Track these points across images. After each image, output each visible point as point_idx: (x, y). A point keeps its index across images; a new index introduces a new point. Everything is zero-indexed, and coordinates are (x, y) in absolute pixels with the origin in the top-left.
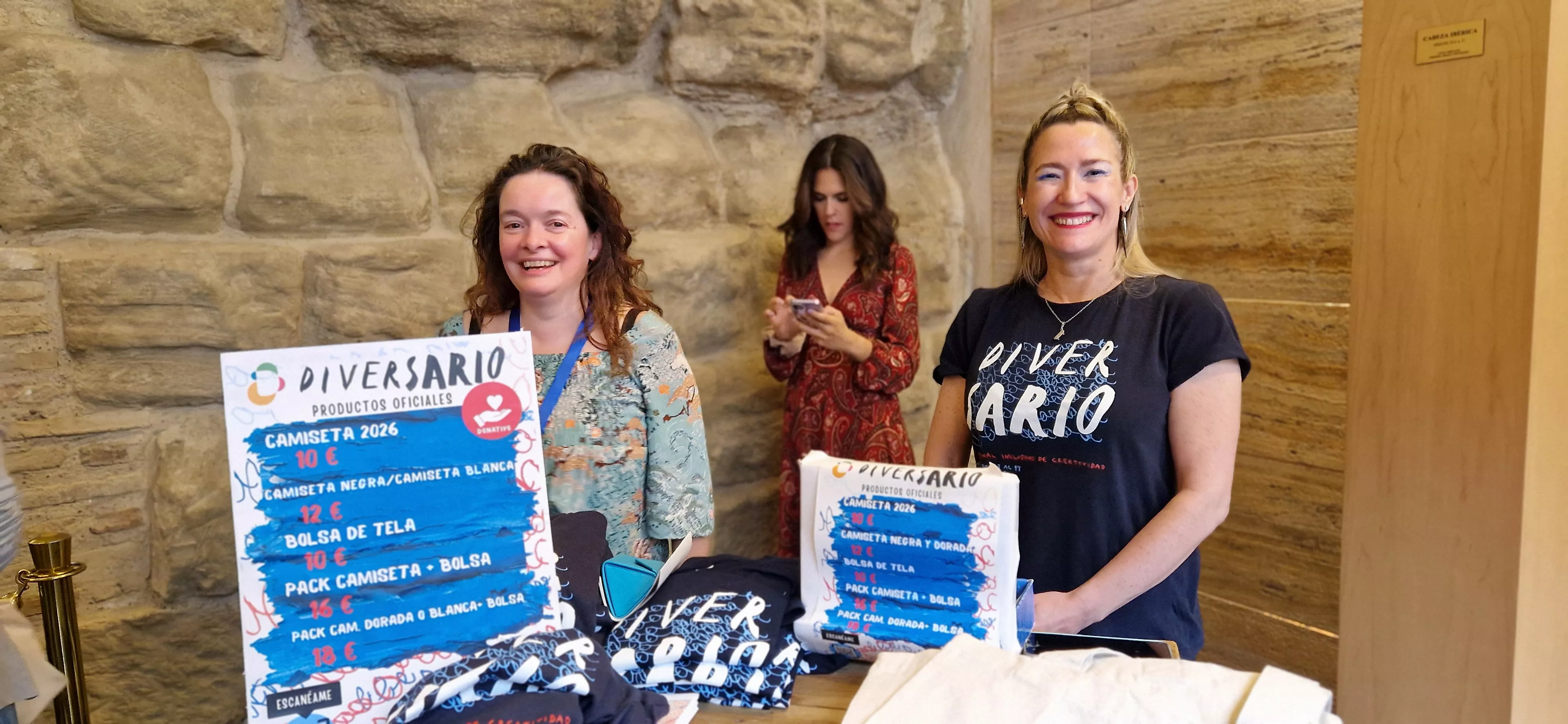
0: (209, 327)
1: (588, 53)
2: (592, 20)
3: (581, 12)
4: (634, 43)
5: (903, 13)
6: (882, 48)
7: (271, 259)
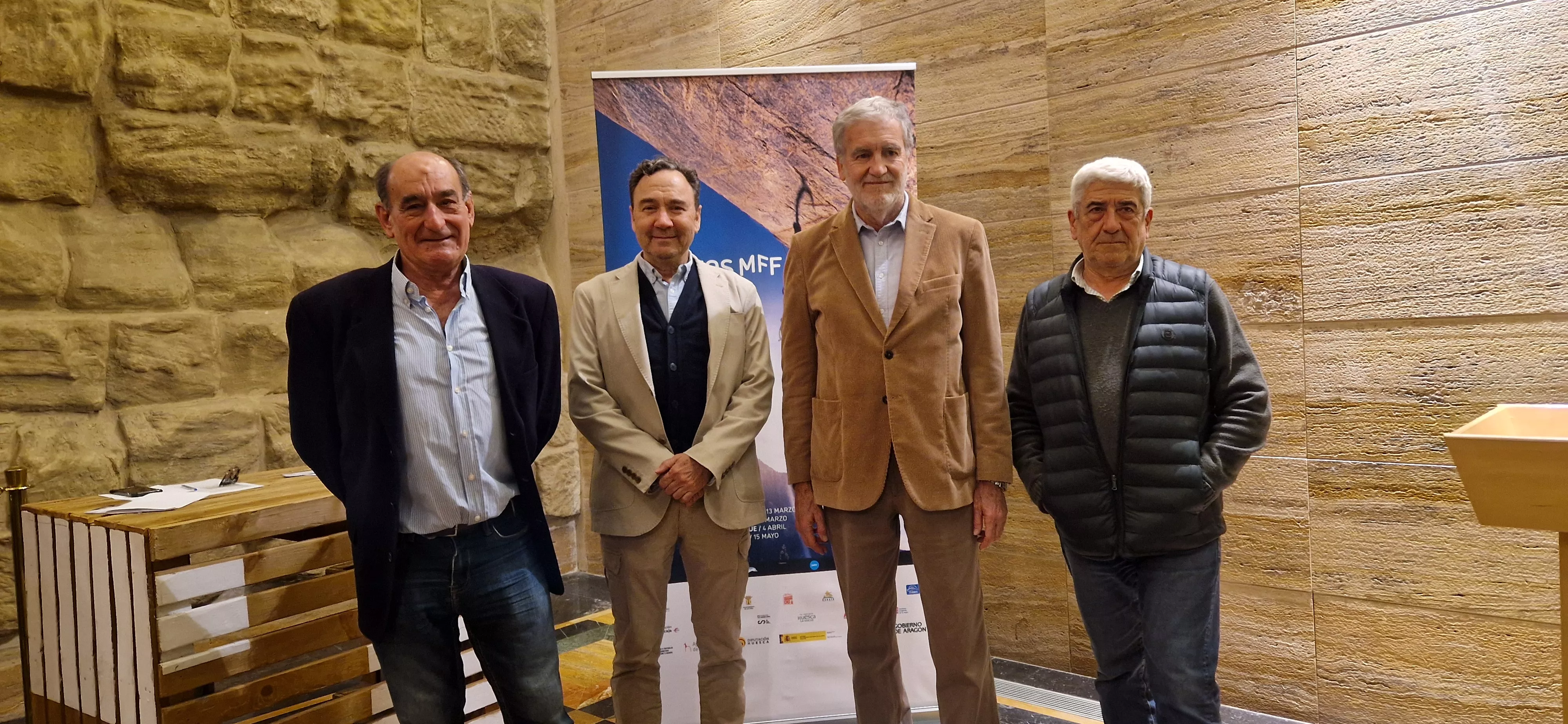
0: (54, 364)
1: (293, 201)
2: (296, 183)
3: (289, 178)
4: (324, 194)
5: (507, 177)
6: (494, 198)
7: (91, 325)
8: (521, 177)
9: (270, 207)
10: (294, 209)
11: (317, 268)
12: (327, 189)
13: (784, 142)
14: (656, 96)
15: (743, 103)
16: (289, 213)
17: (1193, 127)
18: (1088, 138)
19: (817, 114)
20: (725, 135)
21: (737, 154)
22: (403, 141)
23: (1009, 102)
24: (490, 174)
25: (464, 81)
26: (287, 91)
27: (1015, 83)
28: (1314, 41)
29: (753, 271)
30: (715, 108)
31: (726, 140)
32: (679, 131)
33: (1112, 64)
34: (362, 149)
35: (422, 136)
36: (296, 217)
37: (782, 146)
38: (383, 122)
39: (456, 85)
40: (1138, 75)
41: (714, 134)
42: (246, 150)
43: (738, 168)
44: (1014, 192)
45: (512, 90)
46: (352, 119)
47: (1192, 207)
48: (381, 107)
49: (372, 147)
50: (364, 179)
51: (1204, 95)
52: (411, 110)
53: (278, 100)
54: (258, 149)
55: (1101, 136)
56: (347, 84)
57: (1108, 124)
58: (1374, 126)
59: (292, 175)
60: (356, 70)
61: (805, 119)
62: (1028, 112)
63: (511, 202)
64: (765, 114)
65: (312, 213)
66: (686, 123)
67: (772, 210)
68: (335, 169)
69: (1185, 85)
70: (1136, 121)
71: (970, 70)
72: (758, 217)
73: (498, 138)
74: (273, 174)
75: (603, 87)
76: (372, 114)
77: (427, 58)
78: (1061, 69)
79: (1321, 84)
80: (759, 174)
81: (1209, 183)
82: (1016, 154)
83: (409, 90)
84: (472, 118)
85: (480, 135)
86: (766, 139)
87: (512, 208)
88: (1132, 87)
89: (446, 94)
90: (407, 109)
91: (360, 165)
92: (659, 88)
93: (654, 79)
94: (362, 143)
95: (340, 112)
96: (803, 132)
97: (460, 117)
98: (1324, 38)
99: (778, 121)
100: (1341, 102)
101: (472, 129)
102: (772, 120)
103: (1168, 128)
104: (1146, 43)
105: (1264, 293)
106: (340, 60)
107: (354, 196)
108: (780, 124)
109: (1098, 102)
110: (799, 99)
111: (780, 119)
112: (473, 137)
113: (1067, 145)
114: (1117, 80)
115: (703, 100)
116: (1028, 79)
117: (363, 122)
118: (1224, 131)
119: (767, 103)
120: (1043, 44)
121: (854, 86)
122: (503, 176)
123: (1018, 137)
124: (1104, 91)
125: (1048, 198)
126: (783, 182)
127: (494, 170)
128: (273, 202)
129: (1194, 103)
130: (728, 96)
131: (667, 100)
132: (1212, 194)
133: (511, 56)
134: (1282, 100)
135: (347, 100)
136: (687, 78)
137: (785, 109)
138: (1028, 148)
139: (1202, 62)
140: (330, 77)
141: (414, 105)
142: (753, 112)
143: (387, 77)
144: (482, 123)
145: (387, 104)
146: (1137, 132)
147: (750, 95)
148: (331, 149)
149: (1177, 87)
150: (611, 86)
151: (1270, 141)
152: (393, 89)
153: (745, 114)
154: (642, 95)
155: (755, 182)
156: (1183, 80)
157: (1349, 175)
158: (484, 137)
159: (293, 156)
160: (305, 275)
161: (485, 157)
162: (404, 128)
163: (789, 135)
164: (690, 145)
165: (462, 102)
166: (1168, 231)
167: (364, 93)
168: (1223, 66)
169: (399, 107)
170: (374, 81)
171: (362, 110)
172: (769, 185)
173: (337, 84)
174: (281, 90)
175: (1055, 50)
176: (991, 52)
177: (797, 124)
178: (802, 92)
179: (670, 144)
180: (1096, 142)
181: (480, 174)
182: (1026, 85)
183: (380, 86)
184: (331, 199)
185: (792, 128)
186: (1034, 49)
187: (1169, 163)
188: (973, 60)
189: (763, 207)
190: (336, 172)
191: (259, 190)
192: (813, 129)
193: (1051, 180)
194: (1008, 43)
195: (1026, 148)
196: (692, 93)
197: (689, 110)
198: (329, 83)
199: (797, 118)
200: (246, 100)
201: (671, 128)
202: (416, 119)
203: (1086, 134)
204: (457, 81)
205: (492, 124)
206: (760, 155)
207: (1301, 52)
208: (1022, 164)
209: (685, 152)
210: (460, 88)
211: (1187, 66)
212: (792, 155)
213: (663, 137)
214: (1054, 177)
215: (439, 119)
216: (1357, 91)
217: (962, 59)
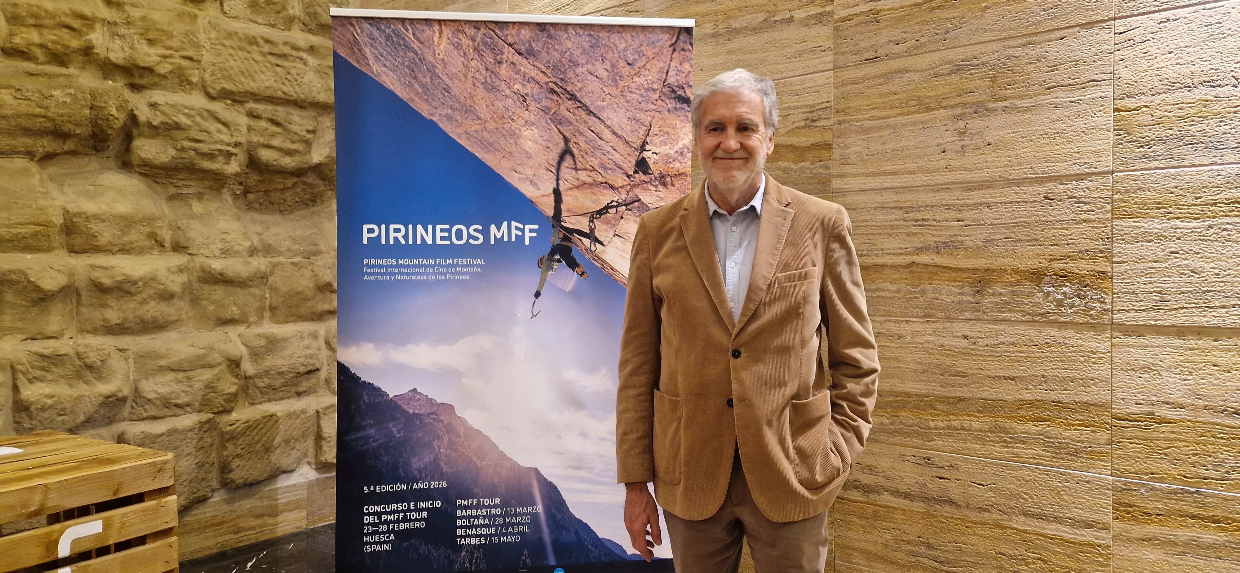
8: (319, 134)
9: (41, 150)
10: (73, 153)
11: (89, 214)
12: (108, 135)
13: (547, 98)
14: (403, 39)
15: (503, 53)
16: (67, 157)
17: (991, 105)
18: (875, 113)
19: (584, 70)
20: (481, 87)
21: (493, 108)
22: (194, 92)
23: (792, 74)
24: (285, 129)
25: (262, 38)
26: (65, 34)
27: (800, 54)
28: (1136, 13)
29: (506, 239)
30: (471, 57)
31: (481, 92)
32: (428, 80)
33: (904, 36)
34: (147, 97)
35: (214, 89)
36: (76, 161)
37: (545, 103)
38: (171, 72)
39: (253, 41)
40: (932, 47)
41: (469, 85)
42: (13, 91)
43: (493, 124)
44: (794, 167)
45: (312, 50)
46: (137, 67)
47: (987, 191)
48: (170, 56)
49: (158, 96)
50: (148, 127)
51: (1005, 70)
52: (203, 62)
53: (53, 42)
54: (27, 90)
55: (889, 112)
56: (132, 31)
57: (897, 99)
58: (1204, 109)
59: (66, 118)
60: (143, 18)
61: (570, 75)
62: (812, 84)
63: (307, 157)
64: (526, 66)
65: (93, 158)
66: (437, 71)
67: (530, 173)
68: (116, 116)
69: (984, 59)
70: (928, 97)
71: (753, 40)
72: (514, 179)
73: (295, 95)
74: (44, 117)
75: (343, 25)
76: (159, 63)
77: (224, 13)
78: (849, 40)
79: (1143, 61)
80: (517, 132)
81: (1007, 166)
82: (797, 128)
83: (203, 43)
84: (269, 74)
85: (275, 91)
86: (527, 94)
87: (307, 163)
88: (925, 60)
89: (241, 49)
90: (199, 61)
91: (144, 114)
92: (407, 30)
93: (403, 20)
94: (148, 92)
95: (124, 59)
96: (569, 89)
97: (256, 72)
98: (1148, 9)
99: (541, 75)
100: (1166, 82)
101: (267, 84)
102: (534, 73)
103: (964, 105)
104: (943, 14)
105: (1066, 289)
106: (127, 8)
107: (137, 143)
108: (543, 79)
109: (888, 76)
110: (566, 52)
111: (543, 72)
112: (269, 93)
113: (852, 120)
114: (909, 53)
115: (458, 46)
116: (813, 51)
117: (149, 70)
118: (1027, 109)
119: (529, 54)
120: (830, 14)
121: (626, 41)
122: (299, 132)
123: (799, 110)
124: (894, 65)
125: (830, 175)
126: (543, 143)
127: (290, 126)
128: (46, 145)
129: (993, 79)
130: (485, 44)
131: (415, 45)
132: (1010, 178)
133: (313, 18)
134: (1096, 77)
135: (132, 47)
136: (439, 21)
137: (548, 62)
138: (811, 123)
139: (1004, 35)
140: (115, 24)
141: (207, 57)
142: (512, 63)
143: (179, 27)
144: (279, 79)
145: (177, 54)
146: (929, 109)
147: (510, 45)
148: (112, 95)
149: (975, 62)
150: (352, 25)
151: (1079, 123)
152: (185, 40)
153: (504, 65)
154: (388, 37)
155: (512, 141)
156: (982, 54)
157: (1174, 163)
158: (280, 93)
159: (68, 100)
160: (75, 220)
161: (281, 112)
162: (195, 80)
163: (553, 91)
164: (440, 96)
165: (258, 58)
166: (960, 216)
167: (151, 42)
168: (1029, 39)
169: (190, 59)
170: (163, 31)
171: (148, 59)
172: (529, 145)
173: (122, 31)
174: (57, 32)
175: (843, 20)
176: (775, 22)
177: (562, 80)
178: (569, 44)
179: (417, 94)
180: (884, 118)
181: (275, 129)
182: (810, 57)
183: (170, 36)
184: (115, 146)
185: (556, 84)
186: (820, 18)
187: (962, 143)
188: (756, 30)
189: (519, 169)
190: (117, 119)
191: (27, 132)
192: (580, 85)
193: (834, 157)
194: (793, 13)
195: (808, 122)
196: (445, 39)
197: (441, 57)
198: (114, 29)
199: (563, 73)
200: (17, 40)
201: (420, 75)
202: (208, 71)
203: (873, 109)
204: (254, 38)
205: (289, 81)
206: (519, 111)
207: (1120, 26)
208: (803, 139)
209: (434, 104)
210: (257, 44)
211: (987, 39)
212: (555, 113)
213: (410, 85)
214: (836, 153)
215: (232, 72)
216: (1186, 70)
217: (746, 28)
